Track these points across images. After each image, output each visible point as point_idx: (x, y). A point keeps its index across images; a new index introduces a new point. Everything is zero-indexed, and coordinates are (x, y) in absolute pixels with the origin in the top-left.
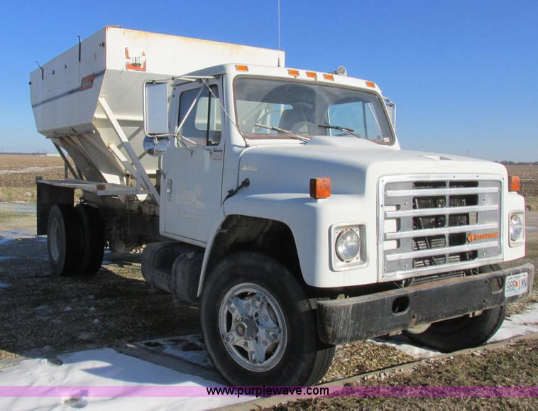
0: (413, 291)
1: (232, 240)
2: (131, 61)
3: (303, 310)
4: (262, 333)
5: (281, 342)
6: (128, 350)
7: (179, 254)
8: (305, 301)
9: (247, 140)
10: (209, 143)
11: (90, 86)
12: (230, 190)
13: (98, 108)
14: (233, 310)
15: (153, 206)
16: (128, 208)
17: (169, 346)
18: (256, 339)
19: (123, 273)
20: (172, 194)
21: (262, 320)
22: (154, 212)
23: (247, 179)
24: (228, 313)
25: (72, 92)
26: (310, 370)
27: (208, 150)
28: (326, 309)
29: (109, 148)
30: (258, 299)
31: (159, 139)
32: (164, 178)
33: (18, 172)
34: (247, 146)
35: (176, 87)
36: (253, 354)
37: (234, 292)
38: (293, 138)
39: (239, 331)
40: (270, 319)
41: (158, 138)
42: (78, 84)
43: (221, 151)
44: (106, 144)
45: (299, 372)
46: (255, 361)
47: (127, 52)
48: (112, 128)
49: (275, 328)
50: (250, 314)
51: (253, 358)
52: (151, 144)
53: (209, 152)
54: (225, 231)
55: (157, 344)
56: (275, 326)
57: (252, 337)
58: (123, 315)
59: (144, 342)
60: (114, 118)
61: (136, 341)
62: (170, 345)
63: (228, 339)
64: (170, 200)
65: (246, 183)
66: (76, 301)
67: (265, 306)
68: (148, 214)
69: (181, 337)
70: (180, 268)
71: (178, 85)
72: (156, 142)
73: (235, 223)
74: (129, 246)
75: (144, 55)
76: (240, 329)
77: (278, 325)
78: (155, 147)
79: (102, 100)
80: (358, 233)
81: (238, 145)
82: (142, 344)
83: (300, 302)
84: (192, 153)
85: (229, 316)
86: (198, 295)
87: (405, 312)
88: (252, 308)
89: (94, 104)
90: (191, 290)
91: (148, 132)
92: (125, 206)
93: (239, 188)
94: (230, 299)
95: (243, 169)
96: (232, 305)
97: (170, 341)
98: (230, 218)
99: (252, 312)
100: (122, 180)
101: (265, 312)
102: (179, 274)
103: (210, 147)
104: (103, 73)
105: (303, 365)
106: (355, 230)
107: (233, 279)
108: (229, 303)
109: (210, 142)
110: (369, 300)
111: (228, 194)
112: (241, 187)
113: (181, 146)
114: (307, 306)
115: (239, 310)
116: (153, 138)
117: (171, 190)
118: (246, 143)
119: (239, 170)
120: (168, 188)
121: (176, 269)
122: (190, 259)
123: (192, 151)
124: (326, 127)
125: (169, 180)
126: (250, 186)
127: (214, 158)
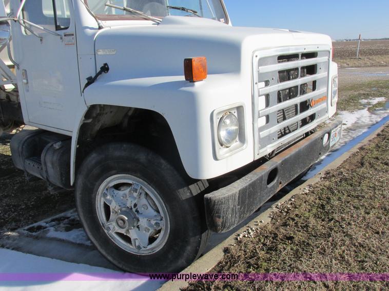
0: (280, 162)
1: (97, 127)
3: (184, 199)
4: (143, 222)
5: (164, 228)
6: (10, 241)
7: (47, 143)
8: (186, 188)
9: (100, 21)
10: (58, 28)
12: (88, 77)
14: (110, 202)
17: (52, 229)
18: (138, 227)
19: (6, 151)
20: (29, 84)
21: (141, 210)
23: (106, 64)
24: (105, 204)
26: (196, 252)
27: (59, 35)
28: (215, 202)
30: (136, 190)
32: (19, 68)
34: (100, 28)
36: (136, 241)
37: (109, 183)
38: (146, 19)
39: (119, 224)
40: (150, 208)
43: (73, 35)
45: (185, 254)
46: (139, 248)
49: (155, 216)
50: (128, 205)
51: (137, 245)
53: (59, 37)
54: (90, 121)
55: (39, 228)
56: (155, 213)
57: (134, 227)
58: (6, 197)
59: (26, 228)
61: (19, 227)
62: (52, 226)
63: (109, 229)
64: (28, 91)
65: (105, 69)
67: (143, 196)
69: (62, 214)
70: (49, 159)
73: (98, 112)
74: (8, 129)
76: (120, 222)
77: (158, 212)
80: (236, 114)
81: (90, 26)
82: (24, 230)
83: (181, 190)
84: (41, 40)
85: (107, 208)
86: (72, 184)
87: (275, 181)
88: (130, 200)
90: (63, 179)
93: (97, 75)
94: (105, 191)
95: (99, 53)
96: (108, 197)
97: (53, 220)
98: (92, 108)
99: (130, 203)
101: (144, 201)
102: (49, 165)
103: (58, 32)
105: (189, 248)
106: (233, 112)
107: (105, 171)
108: (105, 195)
109: (59, 26)
110: (251, 182)
111: (86, 82)
112: (100, 73)
113: (29, 33)
114: (188, 194)
115: (116, 202)
117: (27, 80)
118: (99, 24)
119: (95, 55)
120: (24, 79)
121: (45, 160)
122: (58, 149)
123: (41, 38)
124: (173, 8)
125: (23, 70)
126: (109, 71)
127: (66, 43)
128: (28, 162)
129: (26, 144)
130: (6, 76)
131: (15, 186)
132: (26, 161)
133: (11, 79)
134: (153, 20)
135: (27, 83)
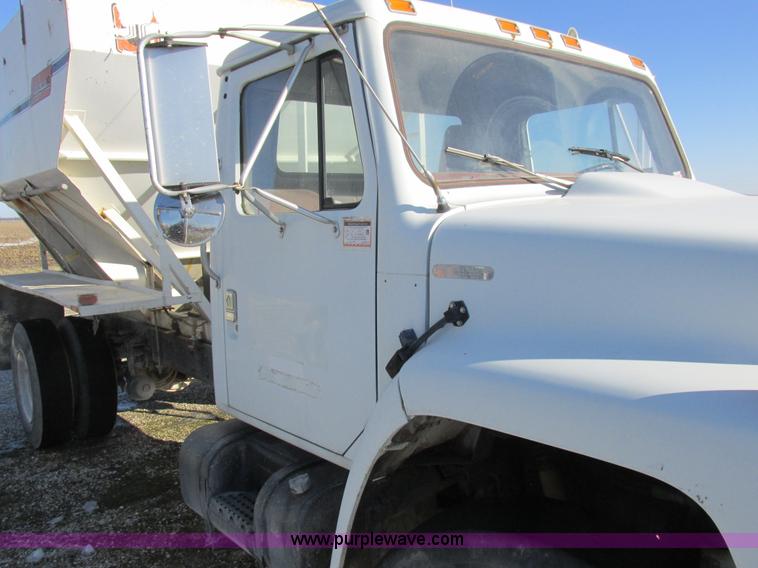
2: (127, 34)
9: (442, 191)
10: (326, 204)
11: (46, 93)
13: (67, 139)
15: (199, 323)
16: (153, 322)
22: (203, 334)
23: (460, 304)
25: (19, 110)
27: (331, 222)
29: (104, 217)
31: (196, 198)
32: (218, 285)
33: (16, 245)
34: (441, 209)
35: (231, 75)
38: (530, 181)
41: (192, 195)
42: (24, 94)
43: (369, 223)
44: (98, 211)
47: (116, 14)
48: (102, 178)
52: (176, 213)
53: (332, 226)
60: (103, 159)
64: (235, 337)
65: (457, 314)
66: (59, 525)
68: (192, 338)
70: (275, 515)
71: (234, 69)
72: (189, 207)
75: (154, 20)
78: (188, 221)
79: (72, 119)
81: (417, 204)
89: (58, 130)
91: (164, 183)
92: (149, 319)
93: (430, 332)
100: (140, 271)
102: (274, 531)
103: (329, 214)
104: (66, 59)
109: (330, 200)
112: (440, 325)
113: (252, 211)
116: (177, 197)
117: (236, 314)
118: (439, 200)
119: (428, 275)
120: (228, 310)
121: (263, 514)
122: (300, 495)
123: (284, 224)
124: (582, 152)
125: (229, 290)
126: (468, 322)
127: (346, 241)
128: (217, 505)
129: (216, 462)
130: (178, 285)
131: (171, 530)
132: (214, 501)
133: (189, 294)
134: (545, 183)
135: (235, 320)
